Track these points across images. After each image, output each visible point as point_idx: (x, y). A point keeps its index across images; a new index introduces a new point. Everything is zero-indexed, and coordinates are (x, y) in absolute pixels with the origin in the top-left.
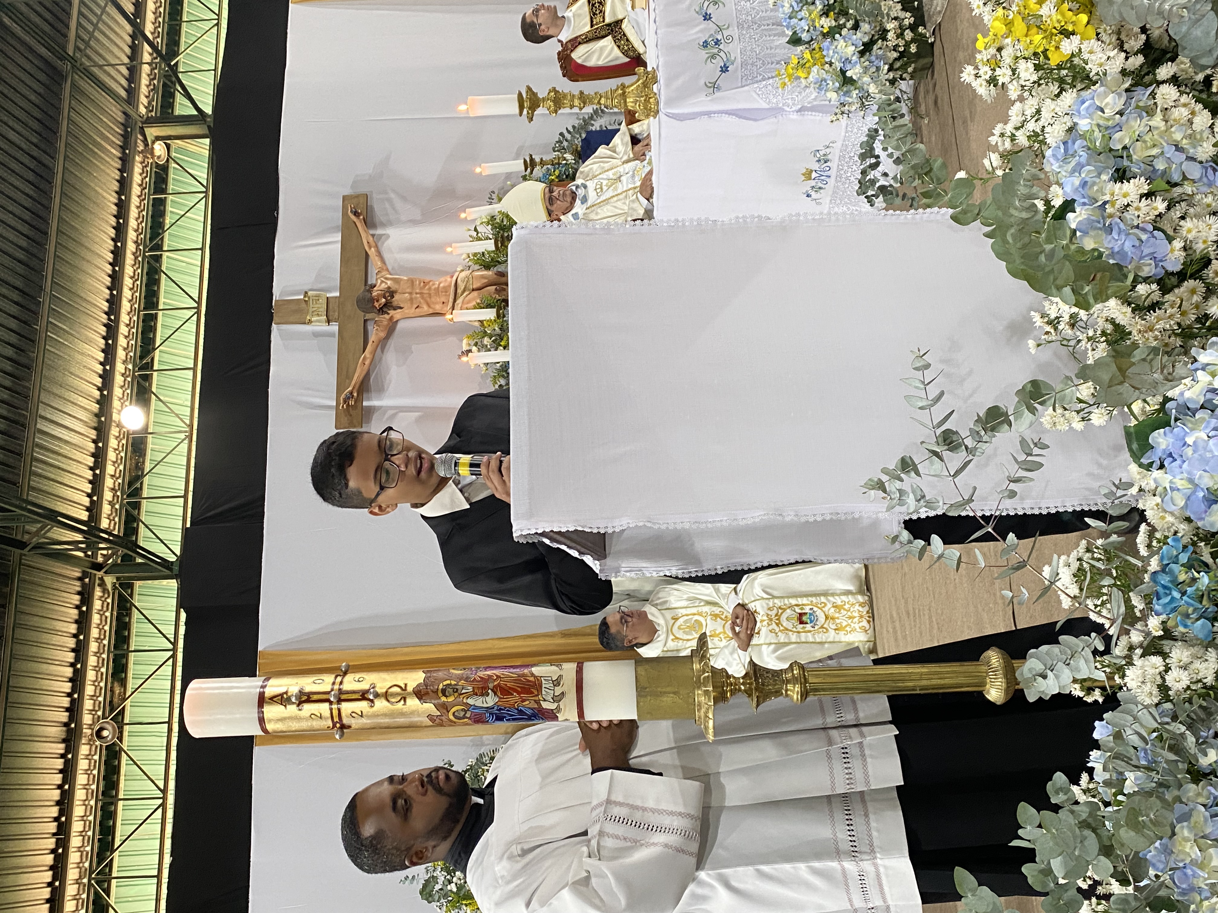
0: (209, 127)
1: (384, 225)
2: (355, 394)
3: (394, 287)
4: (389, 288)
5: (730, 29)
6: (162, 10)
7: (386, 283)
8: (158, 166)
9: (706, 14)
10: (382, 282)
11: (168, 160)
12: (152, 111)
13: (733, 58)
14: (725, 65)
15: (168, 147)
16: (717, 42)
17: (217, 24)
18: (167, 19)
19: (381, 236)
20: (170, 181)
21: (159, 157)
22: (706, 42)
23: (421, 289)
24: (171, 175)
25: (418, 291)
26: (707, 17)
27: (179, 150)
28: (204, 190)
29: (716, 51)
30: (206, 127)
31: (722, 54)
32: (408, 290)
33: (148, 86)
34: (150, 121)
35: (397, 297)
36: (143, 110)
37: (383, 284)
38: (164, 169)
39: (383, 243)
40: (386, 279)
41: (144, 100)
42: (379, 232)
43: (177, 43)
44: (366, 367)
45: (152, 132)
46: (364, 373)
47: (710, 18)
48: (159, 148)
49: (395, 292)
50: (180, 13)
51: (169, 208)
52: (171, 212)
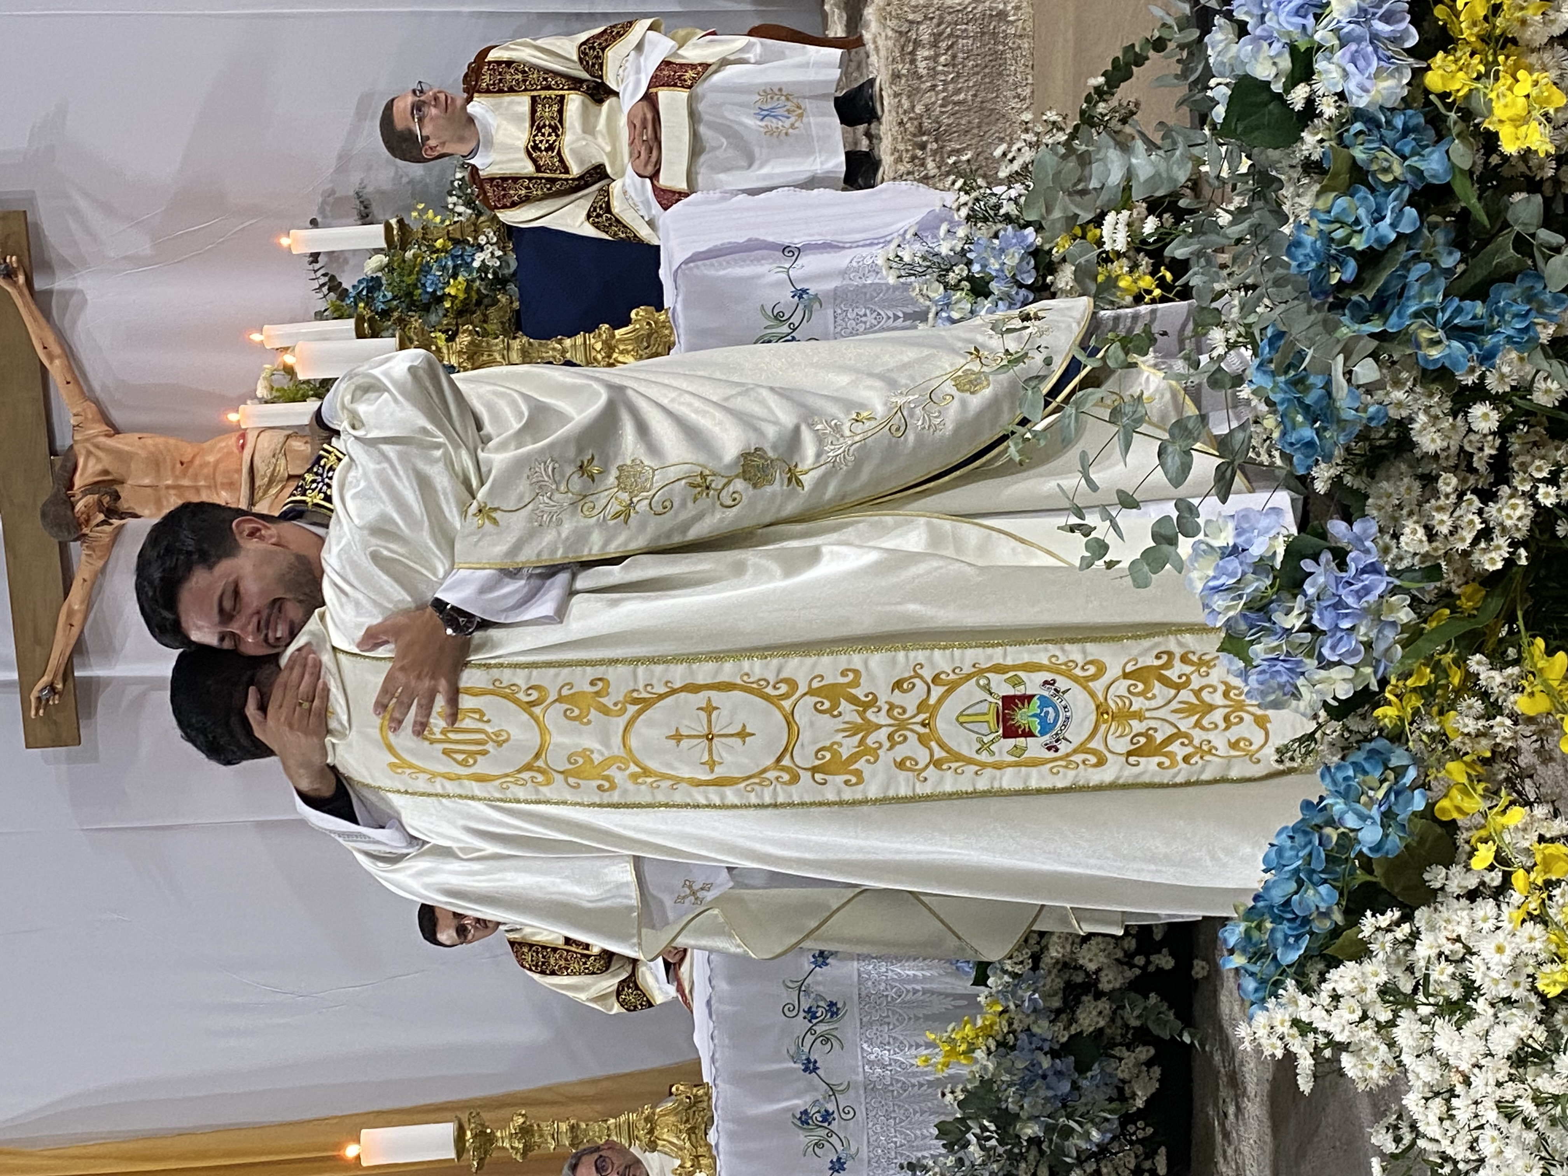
1: (68, 266)
2: (59, 686)
3: (116, 470)
4: (106, 472)
5: (851, 1093)
7: (99, 460)
9: (808, 1060)
10: (89, 454)
13: (853, 1150)
14: (839, 1159)
16: (827, 1116)
19: (67, 294)
22: (805, 1112)
23: (176, 478)
25: (169, 482)
26: (810, 1067)
29: (823, 1132)
31: (834, 1140)
32: (147, 481)
35: (124, 492)
37: (92, 462)
39: (74, 322)
40: (97, 446)
42: (61, 283)
44: (75, 631)
46: (73, 642)
47: (816, 1069)
49: (122, 482)
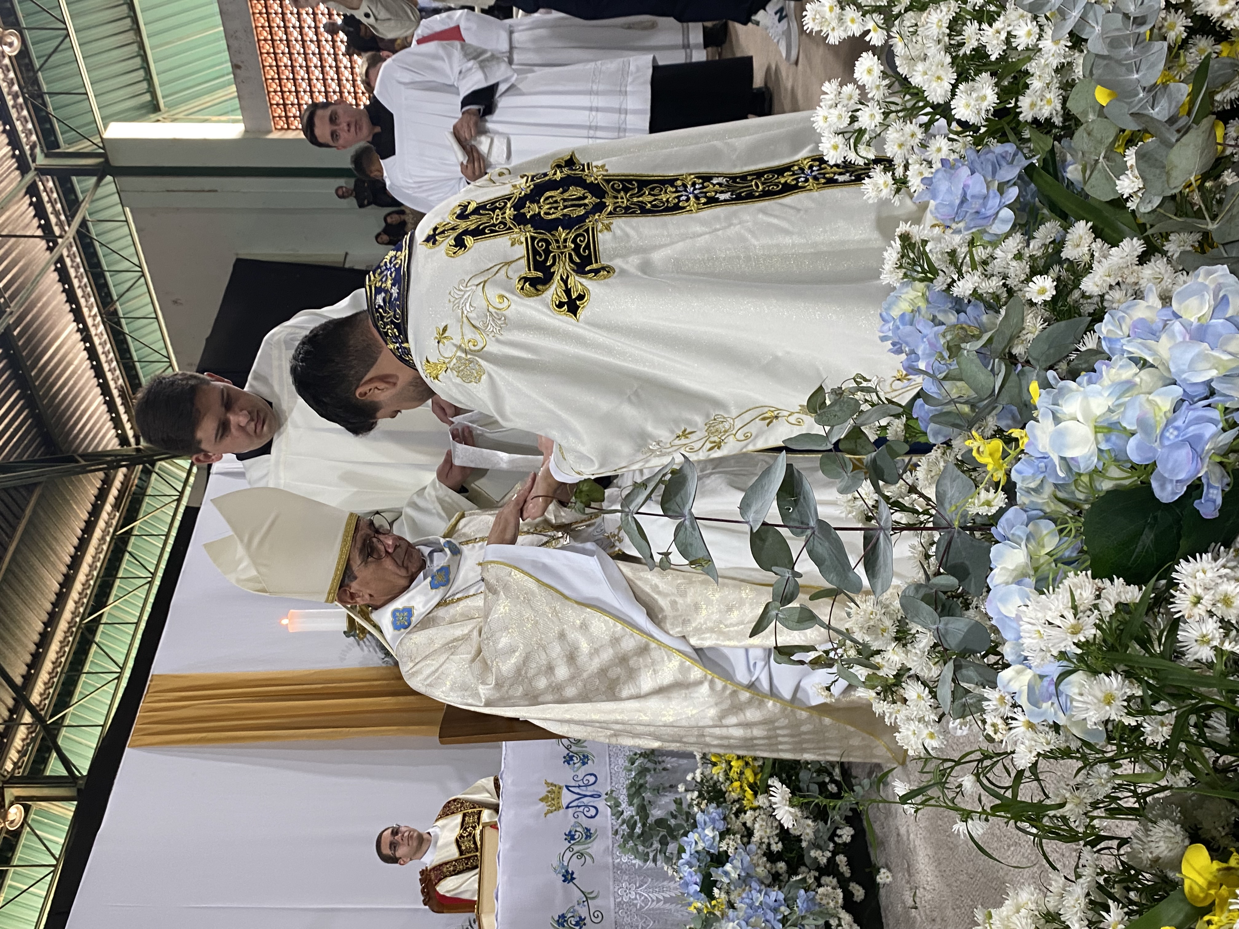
0: (79, 791)
6: (63, 659)
8: (8, 832)
11: (22, 826)
12: (20, 767)
15: (27, 809)
17: (118, 678)
18: (66, 670)
20: (20, 848)
21: (12, 822)
24: (23, 841)
27: (41, 812)
28: (55, 862)
30: (75, 789)
33: (23, 740)
34: (13, 781)
36: (9, 766)
38: (17, 834)
41: (14, 755)
43: (71, 694)
45: (10, 793)
48: (15, 813)
50: (82, 663)
51: (8, 882)
52: (10, 886)
